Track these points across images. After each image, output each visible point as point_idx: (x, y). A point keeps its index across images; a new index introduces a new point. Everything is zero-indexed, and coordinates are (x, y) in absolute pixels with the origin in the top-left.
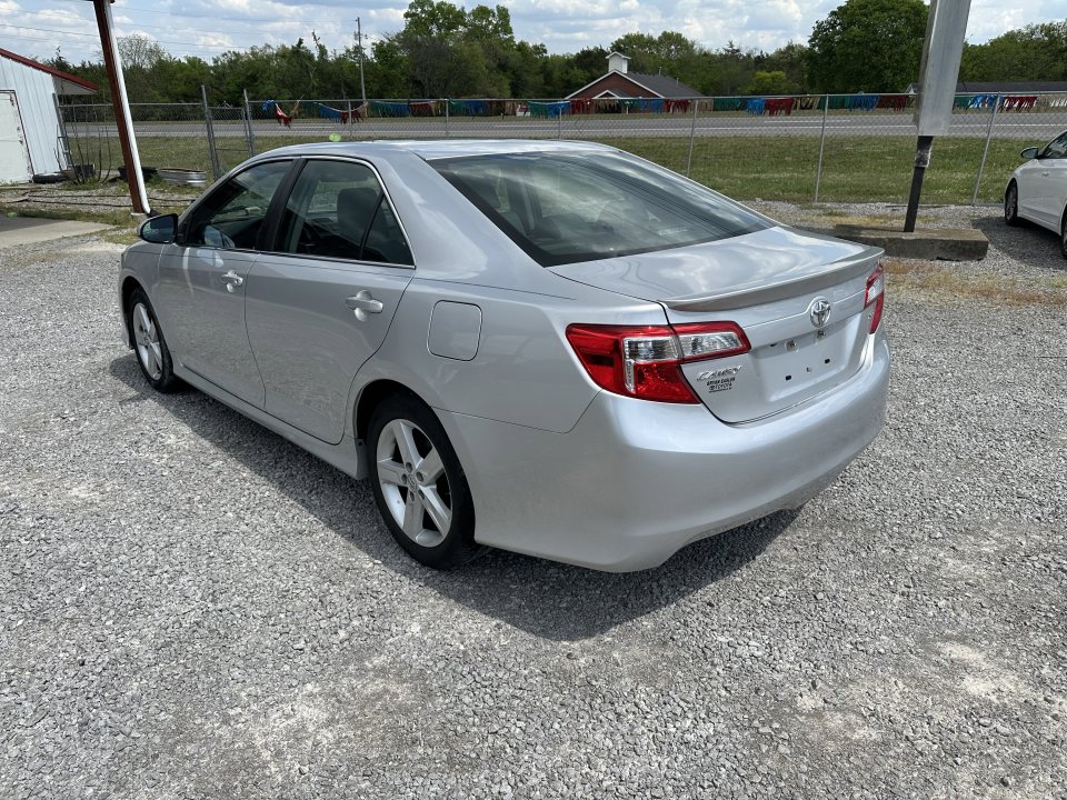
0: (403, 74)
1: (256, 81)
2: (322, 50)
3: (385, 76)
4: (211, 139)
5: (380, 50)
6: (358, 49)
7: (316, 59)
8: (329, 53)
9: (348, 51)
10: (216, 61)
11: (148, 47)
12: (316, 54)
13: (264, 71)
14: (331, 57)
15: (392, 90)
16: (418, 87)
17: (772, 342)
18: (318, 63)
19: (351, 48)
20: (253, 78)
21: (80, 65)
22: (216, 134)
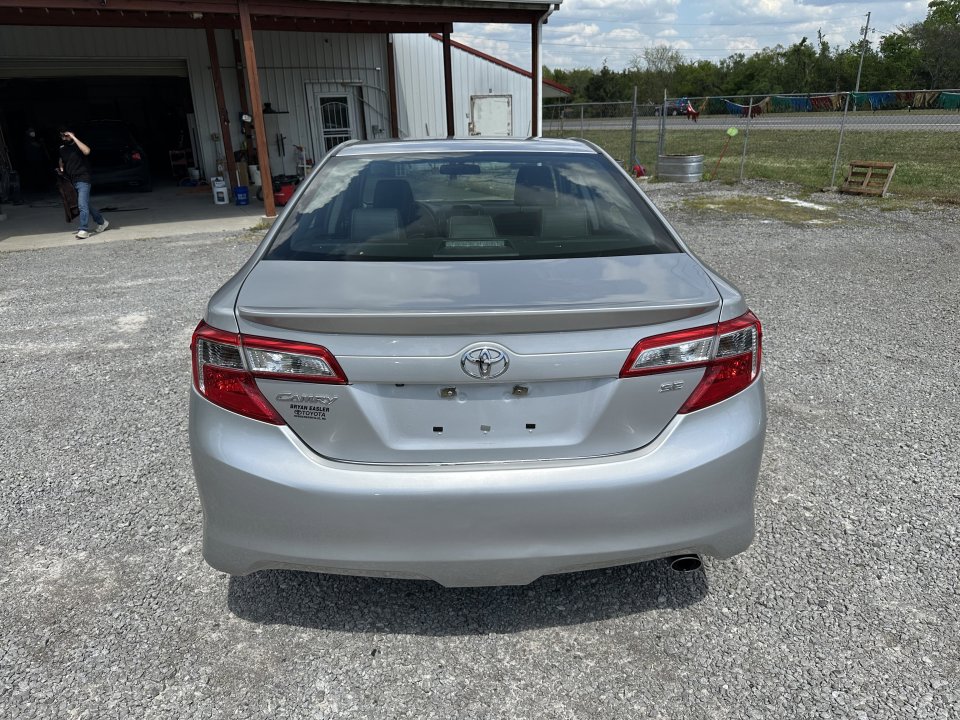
0: (908, 66)
1: (753, 79)
2: (825, 47)
3: (887, 68)
4: (634, 131)
5: (889, 44)
6: (864, 44)
7: (817, 55)
8: (831, 50)
9: (853, 46)
10: (722, 63)
11: (670, 54)
12: (818, 50)
13: (762, 70)
14: (832, 54)
15: (892, 83)
16: (925, 78)
17: (400, 381)
18: (818, 59)
19: (856, 43)
20: (751, 77)
21: (621, 72)
22: (639, 127)
